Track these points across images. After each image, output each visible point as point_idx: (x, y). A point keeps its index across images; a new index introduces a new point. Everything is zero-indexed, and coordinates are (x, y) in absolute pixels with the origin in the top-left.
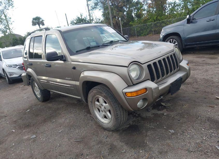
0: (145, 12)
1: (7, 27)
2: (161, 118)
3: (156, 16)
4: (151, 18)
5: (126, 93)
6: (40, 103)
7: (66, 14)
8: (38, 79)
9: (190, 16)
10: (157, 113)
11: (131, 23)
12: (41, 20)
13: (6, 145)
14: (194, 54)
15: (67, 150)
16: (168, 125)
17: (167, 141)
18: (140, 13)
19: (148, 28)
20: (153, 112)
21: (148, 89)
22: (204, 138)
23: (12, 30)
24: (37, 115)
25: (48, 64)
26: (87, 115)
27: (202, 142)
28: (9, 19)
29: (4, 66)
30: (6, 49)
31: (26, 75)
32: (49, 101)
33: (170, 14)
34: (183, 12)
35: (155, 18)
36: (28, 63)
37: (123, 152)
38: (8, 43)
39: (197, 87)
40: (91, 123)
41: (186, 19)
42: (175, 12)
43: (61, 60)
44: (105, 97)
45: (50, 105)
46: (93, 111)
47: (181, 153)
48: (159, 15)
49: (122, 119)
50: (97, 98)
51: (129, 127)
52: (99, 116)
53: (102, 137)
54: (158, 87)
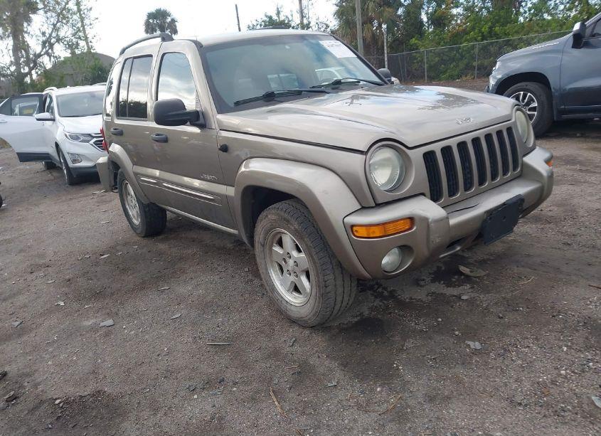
0: (460, 10)
1: (81, 32)
2: (452, 307)
3: (490, 23)
4: (473, 29)
5: (352, 226)
6: (137, 238)
7: (236, 6)
8: (136, 174)
9: (583, 25)
10: (442, 294)
11: (413, 41)
12: (169, 20)
13: (37, 338)
14: (583, 139)
15: (186, 367)
16: (467, 326)
17: (456, 370)
18: (444, 13)
19: (462, 56)
20: (433, 289)
21: (417, 221)
22: (563, 372)
23: (91, 42)
24: (124, 271)
25: (162, 135)
26: (252, 281)
27: (553, 382)
28: (86, 11)
29: (59, 136)
30: (69, 90)
31: (108, 163)
32: (161, 237)
33: (531, 20)
34: (570, 16)
35: (485, 29)
36: (112, 130)
37: (329, 385)
38: (80, 78)
39: (573, 230)
40: (258, 303)
41: (571, 34)
42: (546, 16)
43: (193, 124)
44: (296, 233)
45: (162, 246)
46: (267, 269)
47: (487, 404)
48: (497, 21)
49: (339, 299)
50: (279, 236)
51: (357, 323)
52: (280, 284)
53: (283, 339)
54: (447, 218)
